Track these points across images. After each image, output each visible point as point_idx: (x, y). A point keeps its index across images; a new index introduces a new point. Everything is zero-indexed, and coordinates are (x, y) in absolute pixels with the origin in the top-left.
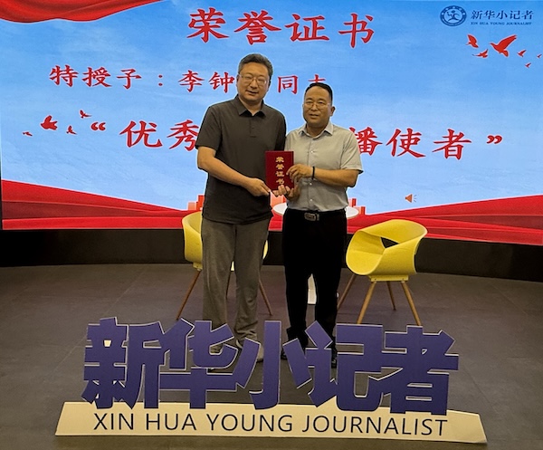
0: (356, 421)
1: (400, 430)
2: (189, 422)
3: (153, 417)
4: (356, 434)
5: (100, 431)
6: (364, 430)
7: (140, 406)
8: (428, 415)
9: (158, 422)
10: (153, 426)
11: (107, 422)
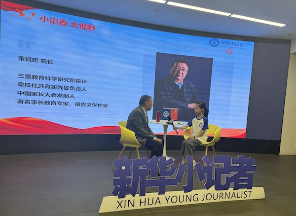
0: (221, 194)
1: (236, 197)
2: (158, 201)
3: (143, 200)
4: (221, 200)
5: (120, 209)
6: (224, 198)
7: (137, 195)
8: (246, 190)
9: (145, 202)
10: (143, 204)
11: (123, 204)
